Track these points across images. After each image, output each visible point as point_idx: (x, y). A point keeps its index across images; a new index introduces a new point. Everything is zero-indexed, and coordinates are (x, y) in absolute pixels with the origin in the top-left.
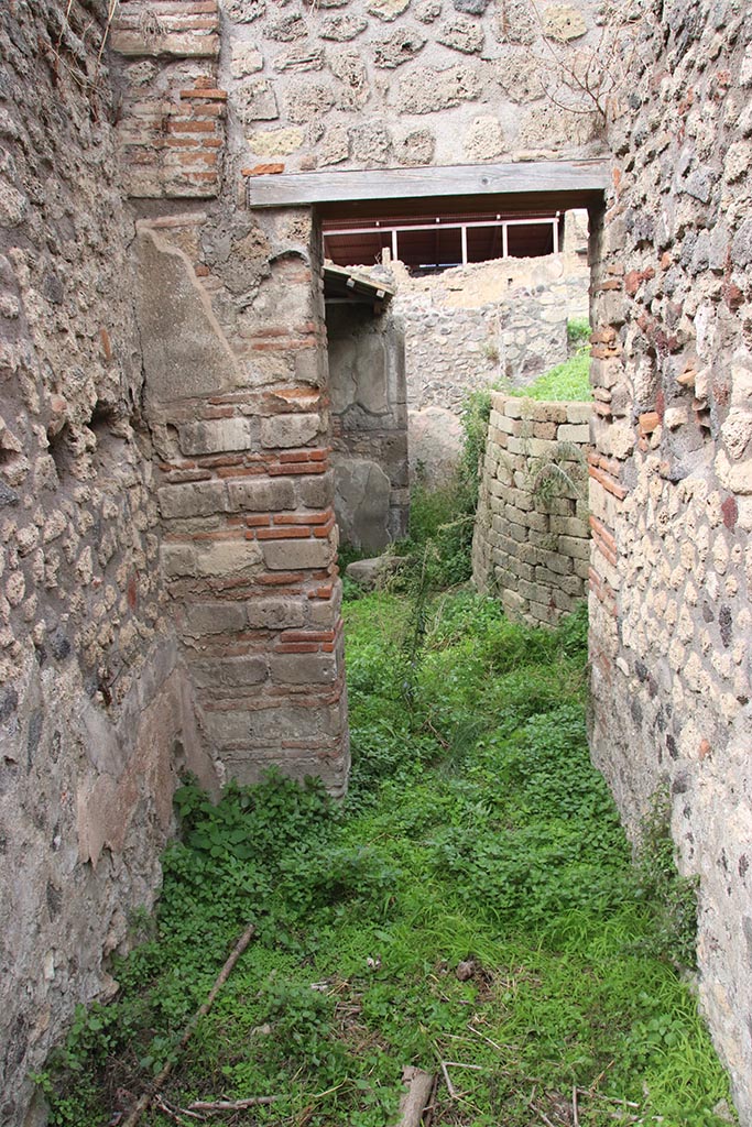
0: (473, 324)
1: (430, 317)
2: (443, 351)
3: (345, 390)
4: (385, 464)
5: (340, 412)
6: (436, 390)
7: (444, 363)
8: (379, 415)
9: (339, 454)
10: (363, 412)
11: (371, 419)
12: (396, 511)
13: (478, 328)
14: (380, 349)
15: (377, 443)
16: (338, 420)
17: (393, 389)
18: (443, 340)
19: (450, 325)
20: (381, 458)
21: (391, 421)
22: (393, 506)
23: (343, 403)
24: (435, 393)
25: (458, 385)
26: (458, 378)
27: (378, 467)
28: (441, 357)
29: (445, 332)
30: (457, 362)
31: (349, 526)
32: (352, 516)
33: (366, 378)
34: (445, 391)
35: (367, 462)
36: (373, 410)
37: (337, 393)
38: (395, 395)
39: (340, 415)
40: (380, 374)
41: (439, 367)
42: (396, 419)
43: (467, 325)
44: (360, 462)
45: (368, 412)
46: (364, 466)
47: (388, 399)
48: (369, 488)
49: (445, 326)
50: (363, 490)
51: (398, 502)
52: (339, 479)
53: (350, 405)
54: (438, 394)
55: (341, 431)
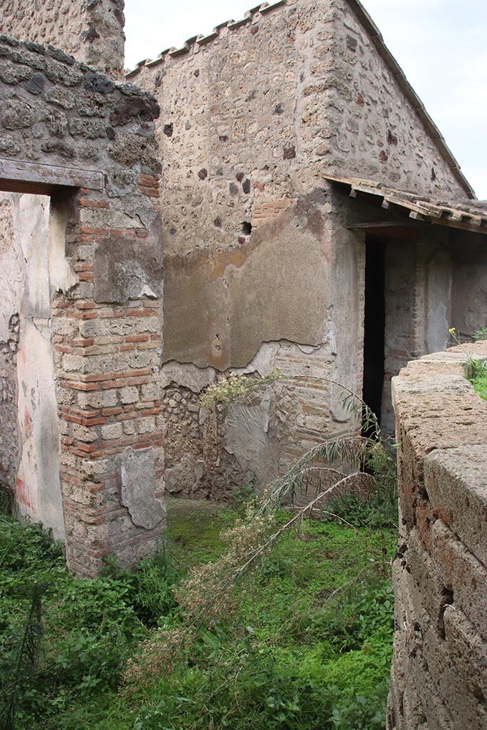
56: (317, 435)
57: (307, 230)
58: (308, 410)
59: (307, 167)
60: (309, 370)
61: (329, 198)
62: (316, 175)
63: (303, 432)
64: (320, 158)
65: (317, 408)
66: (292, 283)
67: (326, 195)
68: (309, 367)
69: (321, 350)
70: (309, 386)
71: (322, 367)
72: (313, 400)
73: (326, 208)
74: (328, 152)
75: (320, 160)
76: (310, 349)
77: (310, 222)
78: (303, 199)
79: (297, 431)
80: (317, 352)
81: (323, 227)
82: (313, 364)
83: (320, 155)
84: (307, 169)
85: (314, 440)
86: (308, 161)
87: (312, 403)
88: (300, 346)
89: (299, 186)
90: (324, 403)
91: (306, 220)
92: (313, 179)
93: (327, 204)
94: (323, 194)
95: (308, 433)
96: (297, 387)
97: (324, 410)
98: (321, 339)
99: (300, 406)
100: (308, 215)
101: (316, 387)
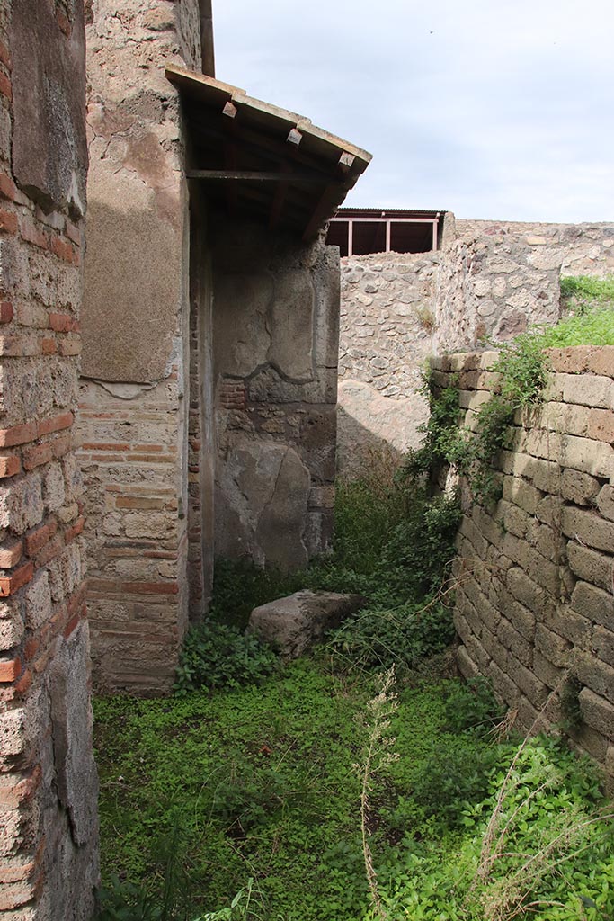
0: (404, 283)
1: (353, 271)
2: (367, 313)
3: (254, 343)
4: (302, 449)
5: (246, 374)
6: (356, 359)
7: (368, 328)
8: (299, 383)
9: (242, 434)
10: (277, 377)
11: (288, 386)
12: (316, 516)
13: (411, 287)
14: (307, 291)
15: (295, 420)
16: (242, 386)
17: (322, 347)
18: (368, 299)
19: (377, 282)
20: (299, 442)
21: (315, 392)
22: (312, 508)
23: (250, 362)
24: (354, 363)
25: (383, 354)
26: (384, 346)
27: (294, 454)
28: (364, 321)
29: (369, 291)
30: (383, 327)
31: (249, 534)
32: (255, 521)
33: (286, 328)
34: (366, 361)
35: (279, 447)
36: (291, 375)
37: (243, 348)
38: (324, 356)
39: (246, 380)
40: (305, 325)
41: (361, 332)
42: (323, 389)
43: (397, 284)
44: (269, 446)
45: (284, 377)
46: (276, 452)
47: (314, 360)
48: (281, 483)
49: (371, 283)
50: (272, 485)
51: (319, 504)
52: (240, 468)
53: (260, 367)
54: (358, 364)
55: (245, 402)
56: (153, 546)
57: (128, 166)
58: (128, 503)
59: (122, 48)
60: (128, 428)
61: (172, 113)
62: (145, 67)
63: (119, 546)
64: (154, 35)
65: (150, 497)
66: (89, 267)
67: (165, 108)
68: (128, 424)
69: (157, 390)
70: (130, 459)
71: (160, 421)
72: (141, 484)
73: (169, 130)
74: (170, 27)
75: (151, 40)
76: (134, 390)
77: (134, 153)
78: (113, 108)
79: (105, 545)
80: (149, 394)
81: (162, 164)
82: (140, 417)
83: (153, 29)
84: (121, 53)
85: (145, 556)
86: (124, 35)
87: (139, 490)
88: (108, 387)
89: (102, 82)
90: (167, 487)
91: (124, 147)
92: (136, 72)
93: (167, 123)
94: (159, 104)
95: (130, 545)
96: (101, 464)
97: (167, 499)
98: (160, 370)
99: (111, 499)
100: (129, 139)
101: (147, 460)
